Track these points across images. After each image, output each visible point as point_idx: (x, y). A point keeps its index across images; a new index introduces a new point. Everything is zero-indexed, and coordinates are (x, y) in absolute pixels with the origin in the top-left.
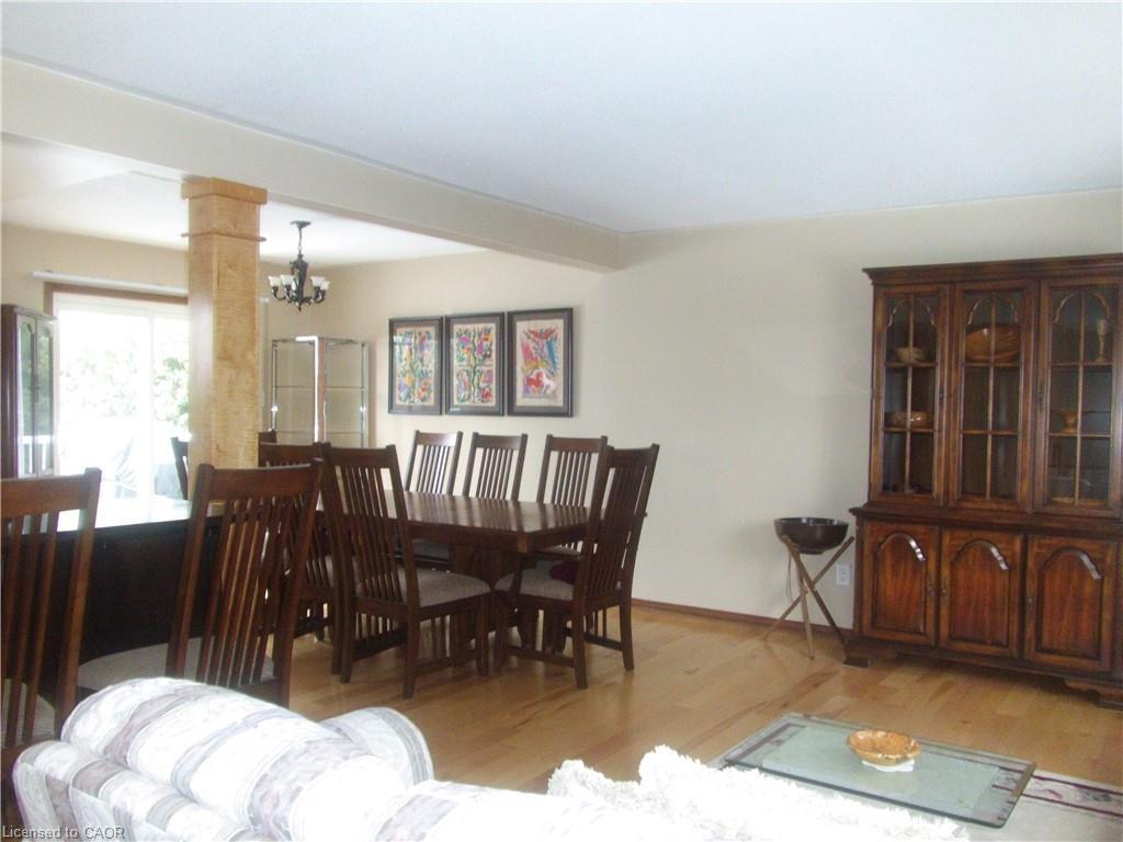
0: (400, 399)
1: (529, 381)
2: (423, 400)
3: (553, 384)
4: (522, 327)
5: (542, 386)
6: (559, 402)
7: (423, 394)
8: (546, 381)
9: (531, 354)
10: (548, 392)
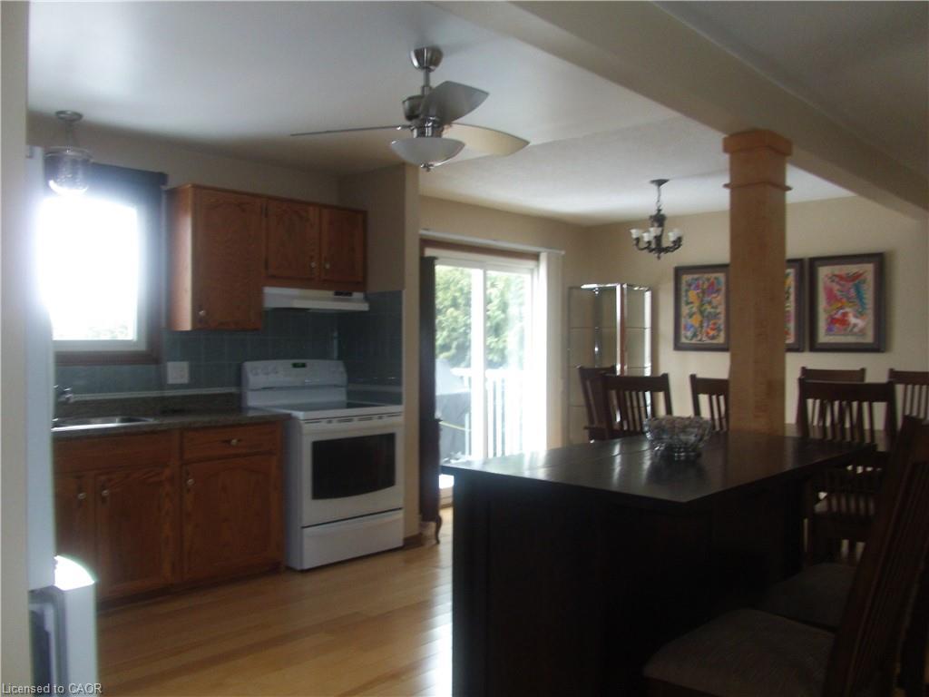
0: (686, 337)
1: (832, 321)
2: (713, 338)
3: (861, 324)
4: (824, 272)
5: (849, 324)
6: (869, 338)
7: (712, 333)
8: (853, 320)
9: (835, 296)
10: (856, 330)
